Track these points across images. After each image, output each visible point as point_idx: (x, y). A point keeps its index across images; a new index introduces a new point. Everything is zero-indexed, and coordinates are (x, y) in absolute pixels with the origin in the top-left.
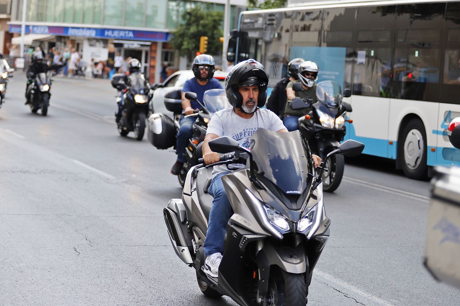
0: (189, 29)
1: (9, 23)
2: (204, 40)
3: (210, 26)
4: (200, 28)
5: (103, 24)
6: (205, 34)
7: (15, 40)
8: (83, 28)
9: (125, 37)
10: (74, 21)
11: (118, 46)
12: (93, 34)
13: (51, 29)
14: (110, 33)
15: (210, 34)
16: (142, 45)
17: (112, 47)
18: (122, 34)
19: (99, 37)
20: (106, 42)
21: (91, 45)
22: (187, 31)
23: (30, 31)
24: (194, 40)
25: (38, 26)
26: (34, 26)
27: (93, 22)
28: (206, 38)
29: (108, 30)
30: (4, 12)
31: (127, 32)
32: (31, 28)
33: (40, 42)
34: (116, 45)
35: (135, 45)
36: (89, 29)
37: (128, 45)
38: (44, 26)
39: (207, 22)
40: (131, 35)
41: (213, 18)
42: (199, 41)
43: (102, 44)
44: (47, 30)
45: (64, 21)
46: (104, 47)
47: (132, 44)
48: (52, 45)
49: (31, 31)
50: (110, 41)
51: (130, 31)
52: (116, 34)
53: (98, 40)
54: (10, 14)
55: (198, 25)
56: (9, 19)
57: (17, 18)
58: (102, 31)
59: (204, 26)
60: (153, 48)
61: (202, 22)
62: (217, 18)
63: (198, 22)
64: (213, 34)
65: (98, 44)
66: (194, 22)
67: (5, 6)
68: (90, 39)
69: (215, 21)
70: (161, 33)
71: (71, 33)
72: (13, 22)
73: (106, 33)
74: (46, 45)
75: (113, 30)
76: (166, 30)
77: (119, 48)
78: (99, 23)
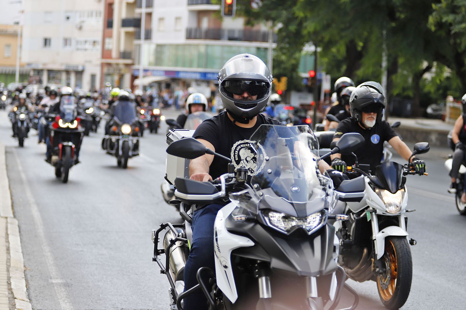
1: (133, 67)
2: (284, 80)
3: (290, 69)
5: (206, 69)
6: (285, 75)
7: (137, 82)
8: (191, 72)
10: (184, 65)
12: (198, 76)
13: (167, 72)
14: (211, 76)
15: (289, 75)
17: (213, 87)
19: (203, 79)
20: (208, 82)
21: (198, 85)
26: (153, 70)
27: (199, 66)
28: (286, 78)
29: (210, 73)
30: (130, 59)
33: (159, 83)
34: (215, 85)
36: (195, 72)
38: (161, 70)
39: (286, 66)
43: (206, 84)
44: (163, 73)
45: (176, 66)
46: (208, 87)
48: (168, 86)
50: (212, 82)
53: (203, 81)
54: (133, 59)
55: (279, 69)
56: (133, 64)
57: (139, 63)
58: (204, 74)
59: (285, 69)
64: (292, 75)
65: (203, 84)
68: (196, 80)
69: (292, 65)
71: (182, 76)
72: (136, 67)
73: (208, 76)
74: (163, 86)
75: (213, 73)
78: (203, 68)
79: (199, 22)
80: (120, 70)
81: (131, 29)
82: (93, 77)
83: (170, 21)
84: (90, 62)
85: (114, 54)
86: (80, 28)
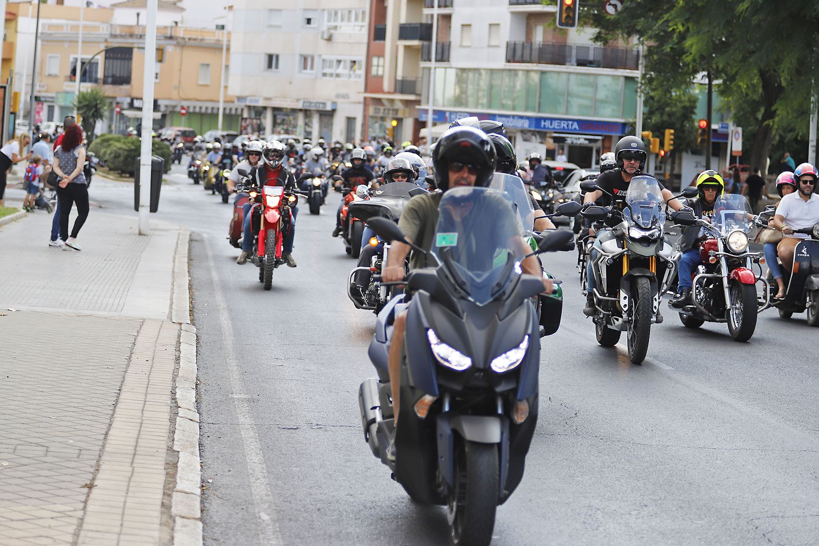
0: (650, 118)
1: (417, 107)
2: (669, 133)
3: (679, 114)
4: (665, 118)
5: (539, 111)
6: (671, 126)
7: (423, 132)
8: (513, 116)
9: (568, 129)
10: (502, 107)
11: (559, 140)
12: (526, 124)
14: (547, 124)
15: (678, 126)
16: (590, 141)
17: (551, 143)
18: (564, 125)
19: (533, 129)
20: (543, 135)
21: (525, 140)
22: (649, 121)
23: (446, 118)
24: (657, 133)
25: (456, 112)
26: (451, 113)
27: (527, 109)
28: (672, 131)
29: (545, 119)
30: (413, 92)
31: (570, 123)
32: (447, 115)
34: (556, 140)
35: (581, 140)
36: (521, 117)
37: (571, 139)
38: (464, 112)
39: (674, 109)
40: (576, 126)
41: (682, 105)
42: (663, 134)
43: (539, 140)
45: (490, 106)
46: (541, 143)
47: (576, 139)
49: (448, 120)
50: (548, 135)
51: (573, 120)
52: (555, 124)
53: (534, 133)
54: (420, 95)
55: (662, 115)
56: (418, 102)
57: (428, 103)
58: (538, 120)
59: (670, 115)
60: (607, 144)
61: (667, 109)
62: (687, 104)
63: (664, 109)
64: (682, 126)
65: (534, 138)
66: (657, 109)
67: (413, 83)
68: (523, 132)
69: (685, 108)
70: (616, 123)
72: (423, 107)
73: (543, 123)
75: (552, 120)
76: (622, 121)
77: (561, 144)
78: (534, 111)
79: (529, 33)
80: (397, 111)
81: (415, 43)
82: (350, 121)
83: (480, 30)
84: (346, 96)
85: (387, 85)
86: (330, 39)
